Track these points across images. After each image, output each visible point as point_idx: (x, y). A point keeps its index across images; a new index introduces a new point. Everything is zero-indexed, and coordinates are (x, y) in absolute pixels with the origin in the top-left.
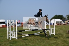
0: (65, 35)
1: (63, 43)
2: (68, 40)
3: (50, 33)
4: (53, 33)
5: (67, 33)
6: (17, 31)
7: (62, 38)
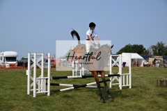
0: (153, 89)
1: (152, 107)
2: (161, 99)
3: (120, 83)
4: (127, 85)
5: (157, 86)
6: (49, 77)
7: (148, 96)
